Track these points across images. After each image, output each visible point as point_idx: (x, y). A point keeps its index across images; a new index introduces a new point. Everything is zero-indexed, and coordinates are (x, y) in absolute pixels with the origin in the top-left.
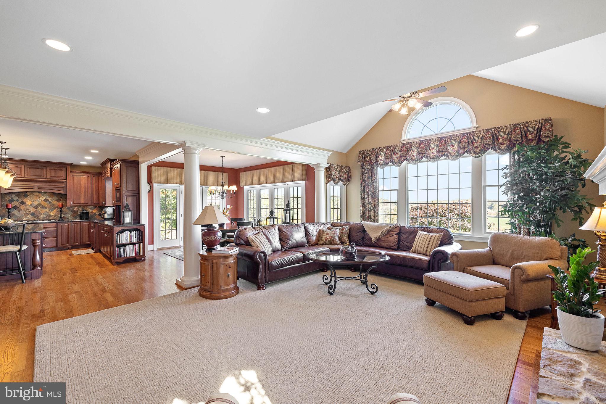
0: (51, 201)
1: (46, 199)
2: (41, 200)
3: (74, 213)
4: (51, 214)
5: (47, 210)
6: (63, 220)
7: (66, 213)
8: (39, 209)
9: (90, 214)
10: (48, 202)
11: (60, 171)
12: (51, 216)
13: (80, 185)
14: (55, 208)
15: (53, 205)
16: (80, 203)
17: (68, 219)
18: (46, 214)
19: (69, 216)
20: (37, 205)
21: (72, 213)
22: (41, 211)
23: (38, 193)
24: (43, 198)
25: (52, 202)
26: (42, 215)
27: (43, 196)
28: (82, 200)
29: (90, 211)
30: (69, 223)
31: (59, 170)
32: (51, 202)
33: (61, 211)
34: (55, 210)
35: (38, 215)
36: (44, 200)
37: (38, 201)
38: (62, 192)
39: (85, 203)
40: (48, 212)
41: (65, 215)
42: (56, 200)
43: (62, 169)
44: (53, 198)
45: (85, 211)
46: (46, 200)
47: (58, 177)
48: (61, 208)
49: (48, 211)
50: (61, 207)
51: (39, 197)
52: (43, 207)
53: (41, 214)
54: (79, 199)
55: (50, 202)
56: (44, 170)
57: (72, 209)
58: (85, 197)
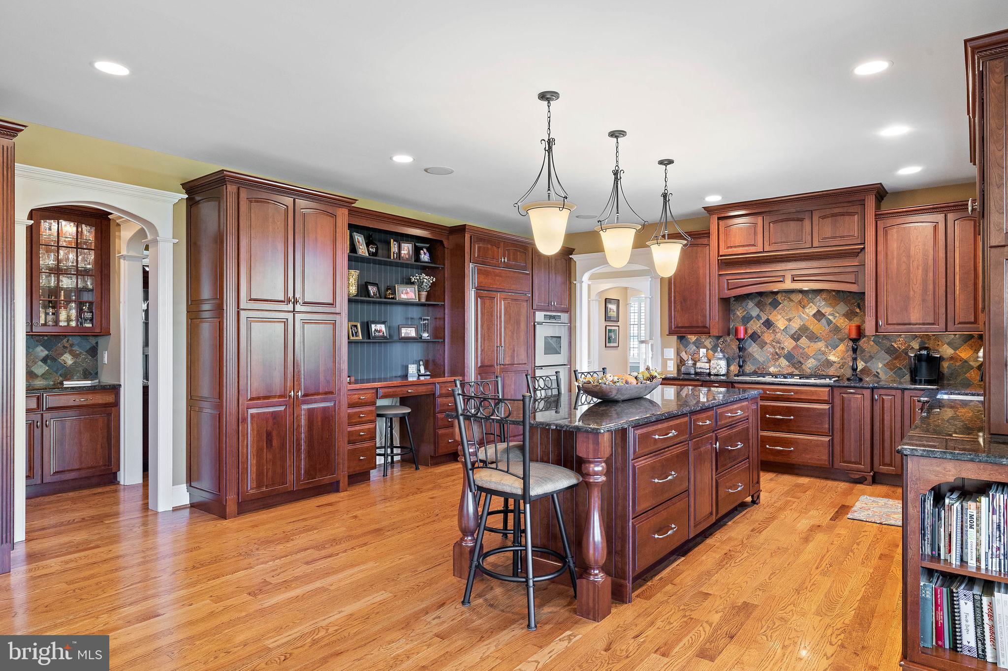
0: (831, 317)
1: (819, 311)
2: (808, 315)
3: (895, 359)
4: (832, 358)
5: (821, 345)
6: (861, 380)
7: (870, 356)
8: (804, 341)
9: (945, 365)
10: (824, 321)
11: (847, 218)
12: (830, 364)
13: (909, 256)
14: (842, 340)
15: (837, 330)
16: (910, 324)
17: (877, 375)
18: (820, 357)
19: (879, 366)
20: (799, 329)
21: (888, 358)
22: (809, 347)
23: (800, 296)
24: (811, 310)
25: (834, 321)
26: (810, 361)
27: (811, 304)
28: (916, 311)
29: (947, 351)
30: (867, 393)
31: (843, 214)
32: (831, 322)
33: (855, 350)
34: (842, 347)
35: (802, 360)
36: (814, 315)
37: (800, 317)
38: (854, 288)
39: (924, 324)
40: (824, 353)
41: (868, 364)
42: (844, 315)
43: (851, 210)
44: (837, 308)
45: (924, 352)
46: (819, 315)
47: (841, 237)
48: (855, 341)
49: (823, 349)
50: (854, 336)
51: (804, 307)
52: (813, 338)
53: (808, 357)
54: (905, 309)
55: (829, 322)
56: (807, 223)
57: (887, 343)
58: (924, 301)
